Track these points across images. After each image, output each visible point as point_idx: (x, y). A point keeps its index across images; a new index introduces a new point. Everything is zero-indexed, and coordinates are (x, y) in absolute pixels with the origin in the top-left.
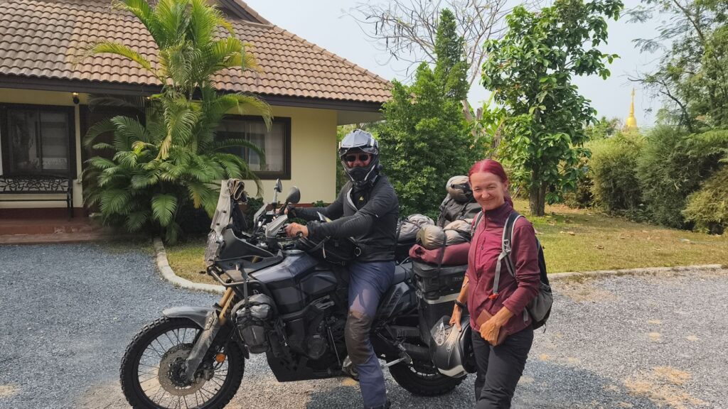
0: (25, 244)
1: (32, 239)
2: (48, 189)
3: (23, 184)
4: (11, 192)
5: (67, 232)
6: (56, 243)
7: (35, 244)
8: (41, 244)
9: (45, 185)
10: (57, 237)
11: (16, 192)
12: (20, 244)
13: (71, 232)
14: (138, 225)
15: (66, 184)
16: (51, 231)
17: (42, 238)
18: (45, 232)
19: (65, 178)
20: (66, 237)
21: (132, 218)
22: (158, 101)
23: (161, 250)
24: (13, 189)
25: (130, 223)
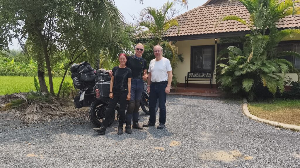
0: (195, 96)
1: (197, 94)
2: (204, 77)
3: (196, 75)
4: (192, 78)
5: (209, 93)
6: (205, 96)
7: (198, 96)
8: (200, 96)
9: (203, 75)
10: (205, 94)
11: (194, 78)
12: (193, 96)
13: (211, 93)
14: (236, 91)
15: (211, 75)
16: (204, 92)
17: (201, 94)
18: (202, 93)
19: (210, 73)
20: (208, 95)
21: (234, 88)
22: (249, 37)
23: (246, 103)
24: (193, 77)
25: (233, 90)
